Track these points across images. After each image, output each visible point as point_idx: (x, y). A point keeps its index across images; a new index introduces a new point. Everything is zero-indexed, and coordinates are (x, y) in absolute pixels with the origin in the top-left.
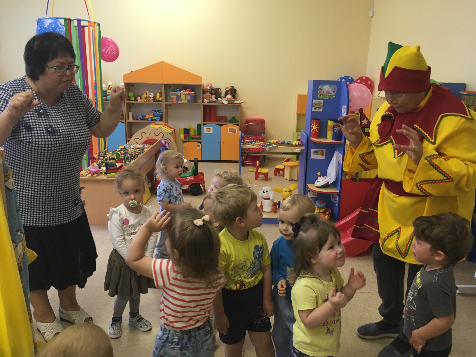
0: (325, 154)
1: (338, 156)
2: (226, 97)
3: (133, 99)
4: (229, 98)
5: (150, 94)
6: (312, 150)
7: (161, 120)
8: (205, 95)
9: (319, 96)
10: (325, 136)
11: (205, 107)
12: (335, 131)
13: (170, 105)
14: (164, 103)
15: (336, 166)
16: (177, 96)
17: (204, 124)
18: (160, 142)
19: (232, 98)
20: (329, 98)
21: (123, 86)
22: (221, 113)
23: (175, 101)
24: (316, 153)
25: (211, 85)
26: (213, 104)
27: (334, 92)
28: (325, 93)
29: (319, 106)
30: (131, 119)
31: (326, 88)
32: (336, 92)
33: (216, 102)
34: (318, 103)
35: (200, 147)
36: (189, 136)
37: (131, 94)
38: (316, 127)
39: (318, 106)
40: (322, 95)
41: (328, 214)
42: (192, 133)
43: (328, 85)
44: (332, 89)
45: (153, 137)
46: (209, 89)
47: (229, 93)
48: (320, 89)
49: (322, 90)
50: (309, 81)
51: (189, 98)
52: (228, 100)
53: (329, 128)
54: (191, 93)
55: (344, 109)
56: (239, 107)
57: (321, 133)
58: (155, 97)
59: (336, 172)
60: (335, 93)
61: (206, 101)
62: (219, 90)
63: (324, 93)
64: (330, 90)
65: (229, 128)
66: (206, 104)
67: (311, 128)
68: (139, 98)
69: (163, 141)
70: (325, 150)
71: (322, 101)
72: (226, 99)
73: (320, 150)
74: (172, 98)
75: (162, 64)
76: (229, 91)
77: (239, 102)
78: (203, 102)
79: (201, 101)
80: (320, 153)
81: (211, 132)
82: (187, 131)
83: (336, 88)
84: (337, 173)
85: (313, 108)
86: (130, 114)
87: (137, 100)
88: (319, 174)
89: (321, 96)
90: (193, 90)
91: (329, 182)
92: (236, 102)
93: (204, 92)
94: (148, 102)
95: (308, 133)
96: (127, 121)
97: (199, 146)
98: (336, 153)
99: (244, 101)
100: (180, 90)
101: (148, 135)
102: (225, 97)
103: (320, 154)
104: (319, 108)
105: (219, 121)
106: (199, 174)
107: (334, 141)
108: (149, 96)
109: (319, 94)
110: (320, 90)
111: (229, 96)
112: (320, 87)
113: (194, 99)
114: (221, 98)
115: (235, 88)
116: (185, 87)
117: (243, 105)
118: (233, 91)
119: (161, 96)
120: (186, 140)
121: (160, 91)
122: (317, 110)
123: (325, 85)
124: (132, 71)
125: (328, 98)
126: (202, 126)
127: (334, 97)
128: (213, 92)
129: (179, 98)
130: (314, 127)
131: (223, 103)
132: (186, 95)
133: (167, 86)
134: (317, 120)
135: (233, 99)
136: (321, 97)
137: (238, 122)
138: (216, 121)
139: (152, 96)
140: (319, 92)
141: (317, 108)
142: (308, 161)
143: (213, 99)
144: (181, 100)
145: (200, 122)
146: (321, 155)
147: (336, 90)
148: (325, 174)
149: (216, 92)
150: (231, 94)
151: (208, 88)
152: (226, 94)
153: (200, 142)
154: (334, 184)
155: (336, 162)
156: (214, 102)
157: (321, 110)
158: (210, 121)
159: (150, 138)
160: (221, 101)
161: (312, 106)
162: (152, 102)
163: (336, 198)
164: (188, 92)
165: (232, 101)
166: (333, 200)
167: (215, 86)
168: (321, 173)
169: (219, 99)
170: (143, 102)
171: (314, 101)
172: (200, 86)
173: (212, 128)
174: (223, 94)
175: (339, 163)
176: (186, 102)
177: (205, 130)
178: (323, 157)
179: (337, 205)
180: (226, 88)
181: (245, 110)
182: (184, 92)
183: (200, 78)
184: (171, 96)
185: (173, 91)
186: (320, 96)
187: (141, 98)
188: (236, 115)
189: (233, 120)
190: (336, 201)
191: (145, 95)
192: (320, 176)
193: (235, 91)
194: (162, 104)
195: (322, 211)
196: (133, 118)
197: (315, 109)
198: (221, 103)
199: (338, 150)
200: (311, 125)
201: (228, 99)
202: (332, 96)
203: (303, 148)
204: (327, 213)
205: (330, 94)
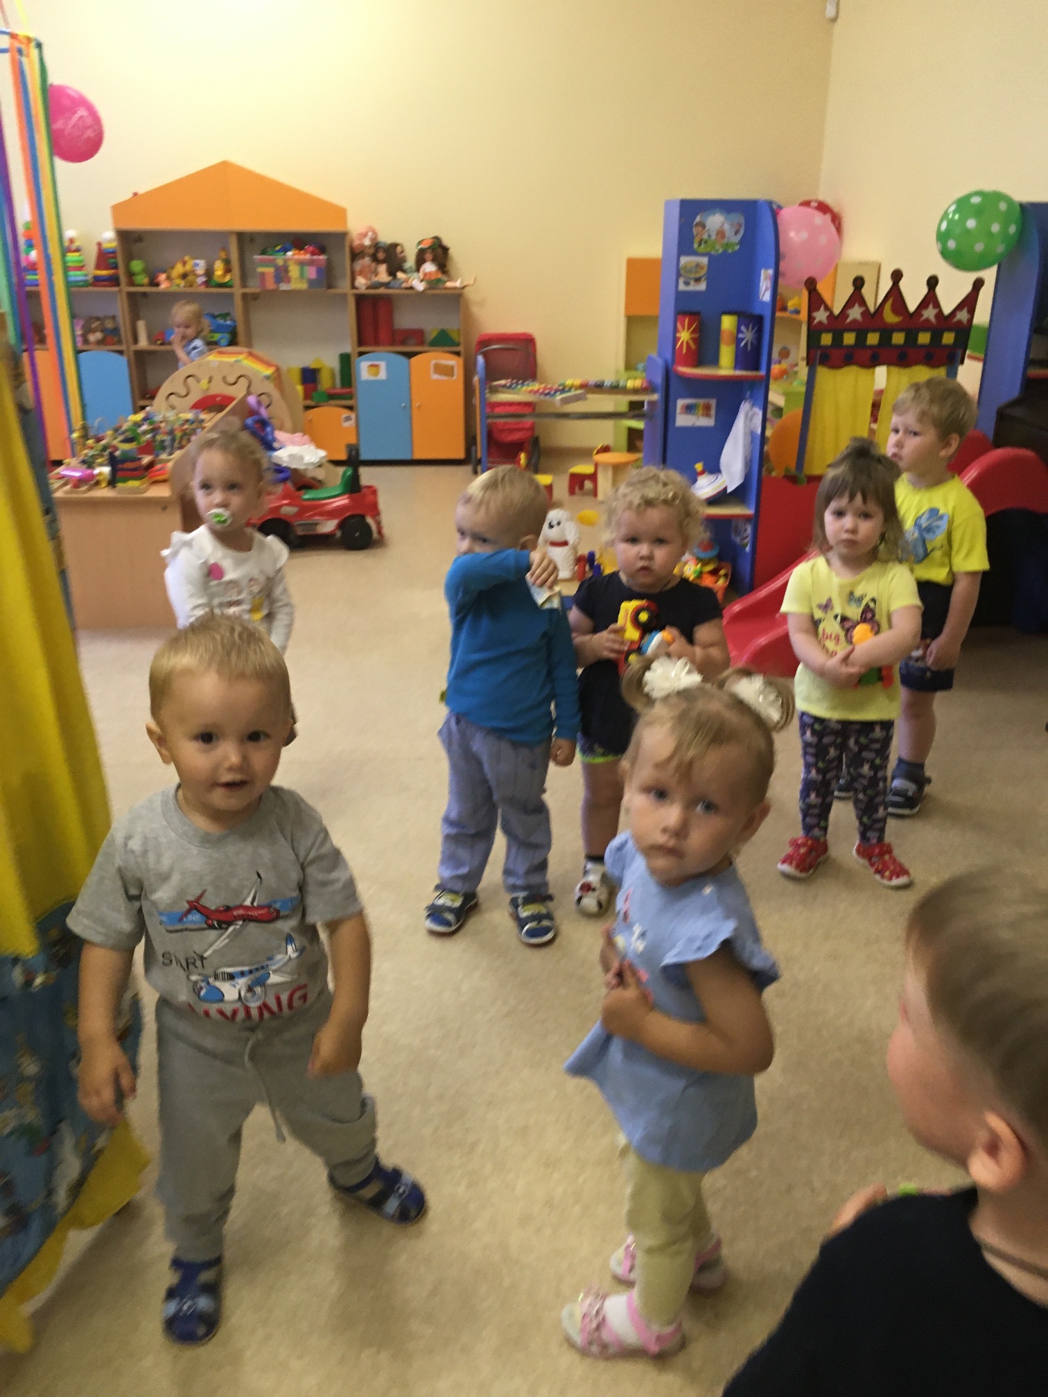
0: (713, 412)
1: (750, 414)
2: (421, 270)
3: (146, 280)
4: (430, 273)
5: (197, 265)
6: (681, 403)
7: (233, 342)
8: (359, 265)
9: (696, 246)
10: (715, 362)
11: (360, 299)
12: (743, 344)
13: (255, 297)
14: (238, 291)
15: (745, 446)
16: (278, 269)
17: (361, 354)
18: (243, 401)
19: (436, 272)
20: (725, 252)
21: (110, 241)
22: (405, 320)
23: (270, 285)
24: (689, 409)
25: (375, 233)
26: (382, 291)
27: (736, 233)
28: (714, 237)
29: (697, 276)
30: (143, 343)
31: (715, 221)
32: (742, 232)
33: (392, 284)
34: (694, 265)
35: (352, 423)
36: (315, 389)
37: (137, 266)
38: (693, 332)
39: (693, 276)
40: (706, 242)
41: (726, 575)
42: (325, 383)
43: (722, 214)
44: (733, 224)
45: (219, 389)
46: (370, 247)
47: (429, 256)
48: (697, 225)
49: (704, 226)
50: (668, 204)
51: (311, 273)
52: (427, 277)
53: (725, 337)
54: (315, 257)
55: (765, 279)
56: (457, 299)
57: (704, 351)
58: (209, 273)
59: (746, 458)
60: (740, 236)
61: (361, 281)
62: (399, 249)
63: (709, 236)
64: (727, 227)
65: (433, 362)
66: (363, 290)
67: (676, 340)
68: (162, 277)
69: (252, 400)
70: (713, 402)
71: (704, 261)
72: (421, 275)
73: (701, 402)
74: (263, 274)
75: (224, 170)
76: (430, 251)
77: (458, 284)
78: (353, 287)
79: (348, 283)
80: (701, 408)
81: (383, 375)
82: (309, 376)
83: (742, 221)
84: (748, 464)
85: (681, 281)
86: (141, 326)
87: (157, 285)
88: (699, 467)
89: (703, 245)
90: (322, 250)
91: (725, 489)
92: (449, 284)
93: (356, 255)
94: (189, 290)
95: (669, 356)
96: (133, 348)
97: (348, 419)
98: (745, 407)
99: (472, 282)
100: (285, 250)
101: (204, 383)
102: (418, 270)
103: (701, 412)
104: (698, 280)
105: (403, 343)
106: (364, 490)
107: (739, 373)
108: (193, 272)
109: (697, 240)
110: (700, 229)
111: (429, 267)
112: (698, 219)
113: (327, 277)
114: (404, 271)
115: (446, 242)
116: (298, 241)
117: (470, 294)
118: (438, 252)
119: (228, 270)
120: (309, 403)
121: (223, 255)
122: (693, 287)
123: (714, 214)
124: (135, 194)
125: (721, 251)
126: (355, 360)
127: (737, 247)
128: (381, 255)
129: (282, 274)
130: (685, 336)
131: (411, 288)
132: (302, 264)
133: (245, 239)
134: (694, 315)
135: (440, 276)
136: (703, 248)
137: (458, 345)
138: (392, 342)
139: (200, 270)
140: (695, 233)
141: (692, 282)
142: (670, 434)
143: (383, 275)
144: (288, 280)
145: (348, 347)
146: (703, 415)
147: (743, 228)
148: (714, 468)
149: (389, 256)
150: (434, 260)
151: (367, 242)
152: (420, 261)
153: (350, 408)
154: (739, 495)
155: (745, 434)
156: (387, 285)
157: (702, 287)
158: (377, 342)
159: (213, 392)
160: (406, 281)
161: (679, 275)
162: (203, 289)
163: (745, 530)
164: (308, 256)
165: (438, 281)
166: (738, 540)
167: (386, 238)
168: (704, 465)
169: (400, 275)
170: (174, 289)
171: (684, 260)
172: (342, 236)
173: (383, 365)
174: (410, 262)
175: (752, 434)
176: (303, 286)
177: (364, 370)
178: (708, 422)
179: (748, 549)
180: (420, 243)
181: (476, 310)
182: (296, 257)
183: (341, 213)
184: (260, 270)
185: (263, 253)
186: (700, 244)
187: (169, 278)
188: (450, 324)
189: (444, 341)
190: (746, 541)
191: (179, 269)
192: (702, 473)
193: (445, 250)
194: (231, 296)
195: (709, 568)
196: (152, 339)
197: (687, 283)
198: (406, 288)
199: (751, 397)
200: (676, 330)
201: (425, 275)
202: (733, 244)
203: (655, 397)
204: (722, 572)
205: (725, 241)
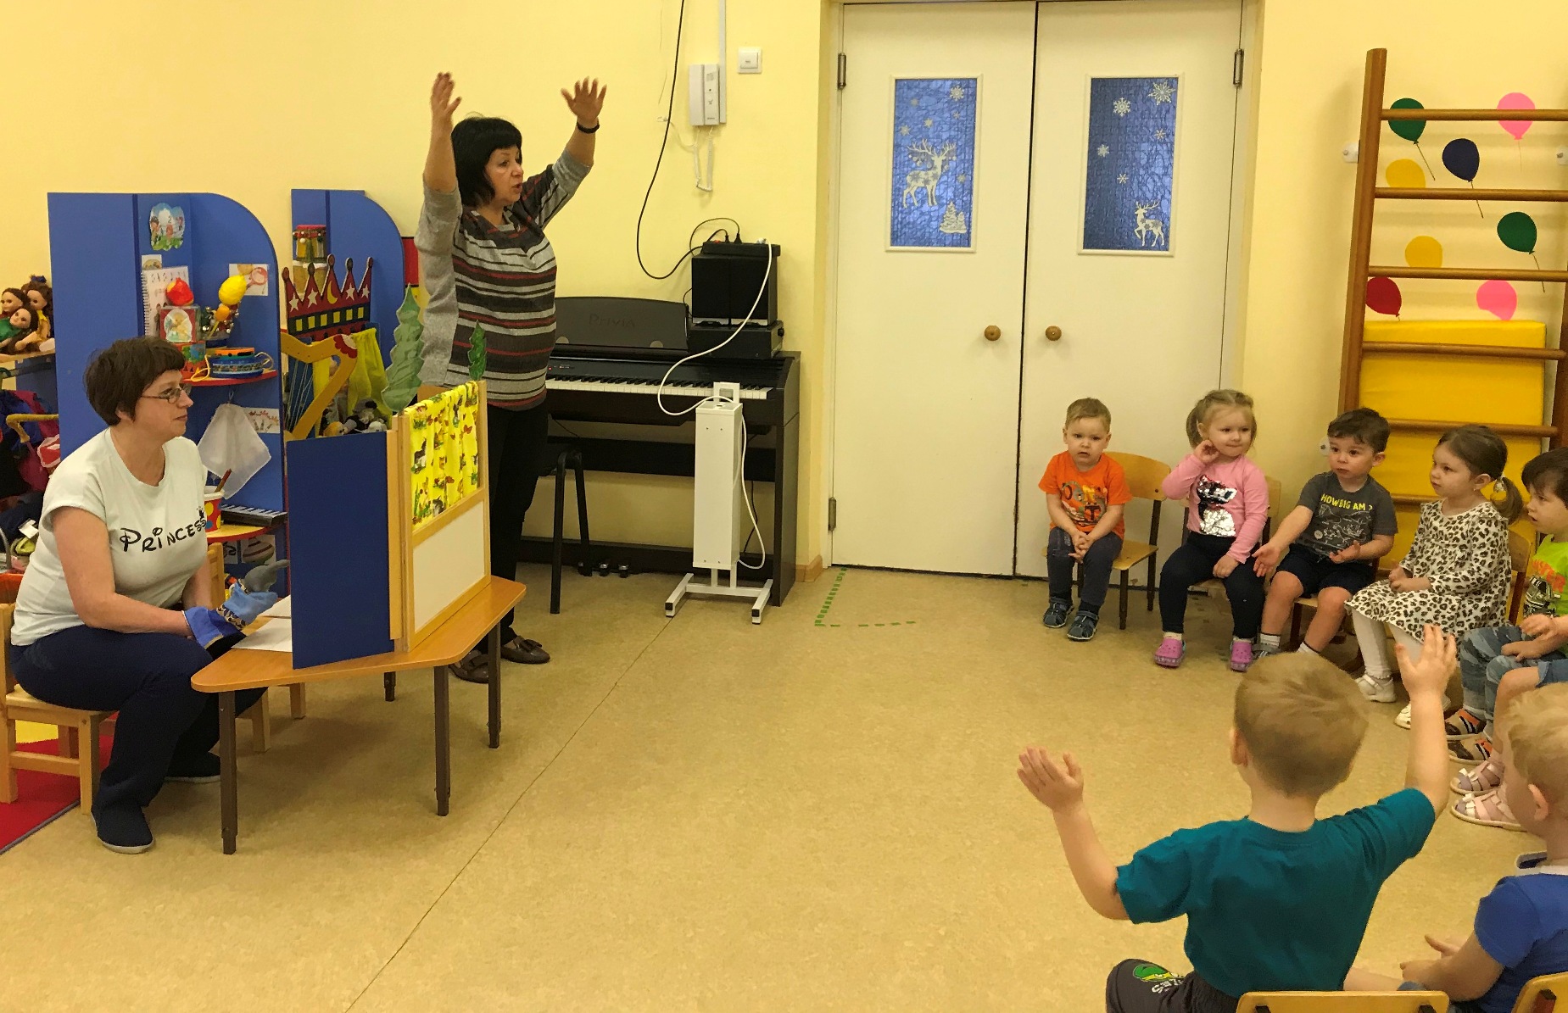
9: (153, 243)
20: (173, 247)
27: (180, 227)
28: (165, 233)
31: (165, 216)
32: (184, 226)
34: (152, 263)
40: (160, 239)
43: (168, 209)
44: (177, 219)
48: (153, 221)
49: (157, 222)
60: (183, 231)
63: (162, 232)
64: (173, 222)
71: (160, 259)
83: (182, 215)
89: (157, 243)
109: (153, 237)
110: (155, 224)
112: (152, 215)
123: (162, 209)
125: (170, 247)
127: (181, 243)
136: (156, 248)
140: (153, 230)
147: (184, 222)
171: (145, 259)
186: (155, 241)
202: (178, 240)
205: (172, 236)
